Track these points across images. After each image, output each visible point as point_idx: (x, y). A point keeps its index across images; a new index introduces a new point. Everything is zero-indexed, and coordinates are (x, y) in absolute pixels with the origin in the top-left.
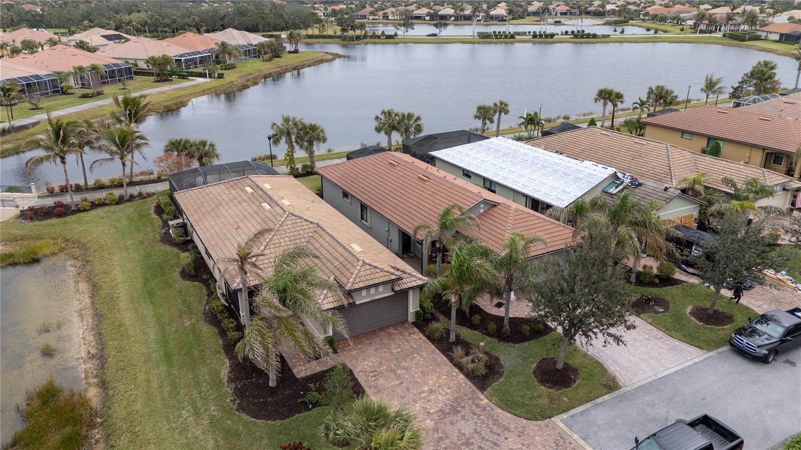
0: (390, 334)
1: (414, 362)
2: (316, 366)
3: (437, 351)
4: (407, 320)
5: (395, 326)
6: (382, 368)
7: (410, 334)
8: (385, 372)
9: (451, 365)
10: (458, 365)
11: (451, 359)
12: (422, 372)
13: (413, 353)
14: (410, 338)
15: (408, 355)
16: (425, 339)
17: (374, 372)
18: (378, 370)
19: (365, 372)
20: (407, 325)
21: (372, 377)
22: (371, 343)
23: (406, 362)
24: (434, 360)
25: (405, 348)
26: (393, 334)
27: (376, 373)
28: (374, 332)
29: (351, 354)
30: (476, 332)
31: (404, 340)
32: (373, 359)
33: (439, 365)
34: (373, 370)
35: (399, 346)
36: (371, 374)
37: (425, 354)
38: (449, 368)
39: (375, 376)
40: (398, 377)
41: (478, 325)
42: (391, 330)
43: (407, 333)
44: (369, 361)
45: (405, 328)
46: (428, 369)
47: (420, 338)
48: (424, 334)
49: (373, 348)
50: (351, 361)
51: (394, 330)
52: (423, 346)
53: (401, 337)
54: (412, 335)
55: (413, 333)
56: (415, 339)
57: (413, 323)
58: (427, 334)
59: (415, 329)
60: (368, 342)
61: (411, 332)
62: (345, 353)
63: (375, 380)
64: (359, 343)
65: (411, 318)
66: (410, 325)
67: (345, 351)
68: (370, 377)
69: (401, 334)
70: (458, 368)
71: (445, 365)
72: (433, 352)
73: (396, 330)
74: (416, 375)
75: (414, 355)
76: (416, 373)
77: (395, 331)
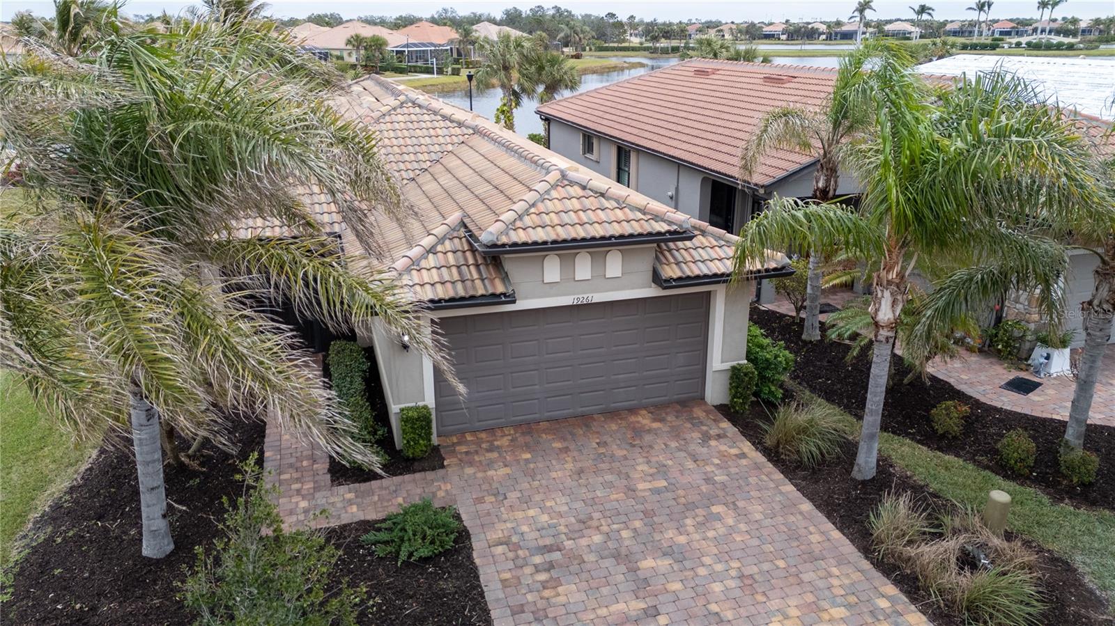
0: (638, 432)
1: (711, 534)
2: (350, 502)
3: (807, 506)
4: (703, 398)
5: (658, 409)
6: (584, 542)
7: (706, 438)
8: (590, 558)
9: (866, 565)
10: (895, 568)
11: (865, 541)
12: (741, 577)
13: (711, 500)
14: (705, 450)
15: (690, 507)
16: (760, 458)
17: (549, 549)
18: (569, 544)
19: (516, 547)
20: (698, 412)
21: (538, 570)
22: (566, 450)
23: (680, 529)
24: (794, 535)
25: (684, 480)
26: (649, 431)
27: (556, 556)
28: (585, 420)
29: (485, 479)
30: (949, 458)
31: (683, 454)
32: (559, 502)
33: (812, 558)
34: (548, 541)
35: (662, 470)
36: (537, 560)
37: (757, 511)
38: (857, 576)
39: (550, 566)
40: (641, 585)
41: (955, 438)
42: (644, 420)
43: (696, 435)
44: (543, 509)
45: (691, 419)
46: (766, 566)
47: (743, 455)
48: (758, 444)
49: (569, 466)
50: (480, 500)
51: (655, 420)
52: (753, 480)
53: (674, 444)
54: (713, 443)
55: (719, 437)
56: (722, 455)
57: (723, 409)
58: (769, 442)
59: (726, 425)
60: (557, 445)
61: (713, 432)
62: (469, 471)
63: (544, 585)
64: (527, 447)
65: (716, 391)
66: (708, 412)
67: (471, 464)
68: (528, 570)
69: (676, 433)
70: (898, 582)
71: (841, 561)
72: (789, 507)
73: (662, 420)
74: (717, 587)
75: (716, 509)
76: (713, 577)
77: (656, 425)
